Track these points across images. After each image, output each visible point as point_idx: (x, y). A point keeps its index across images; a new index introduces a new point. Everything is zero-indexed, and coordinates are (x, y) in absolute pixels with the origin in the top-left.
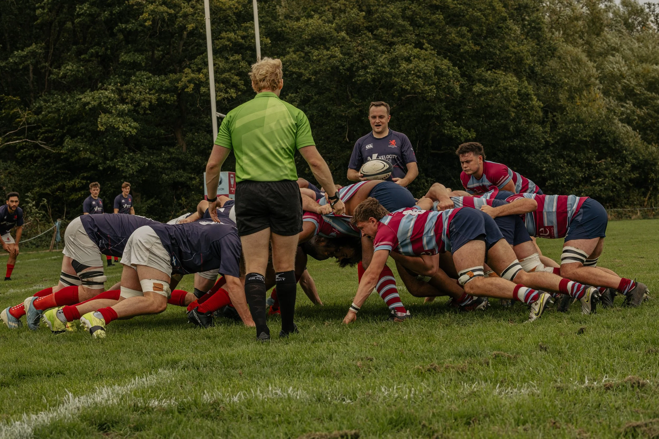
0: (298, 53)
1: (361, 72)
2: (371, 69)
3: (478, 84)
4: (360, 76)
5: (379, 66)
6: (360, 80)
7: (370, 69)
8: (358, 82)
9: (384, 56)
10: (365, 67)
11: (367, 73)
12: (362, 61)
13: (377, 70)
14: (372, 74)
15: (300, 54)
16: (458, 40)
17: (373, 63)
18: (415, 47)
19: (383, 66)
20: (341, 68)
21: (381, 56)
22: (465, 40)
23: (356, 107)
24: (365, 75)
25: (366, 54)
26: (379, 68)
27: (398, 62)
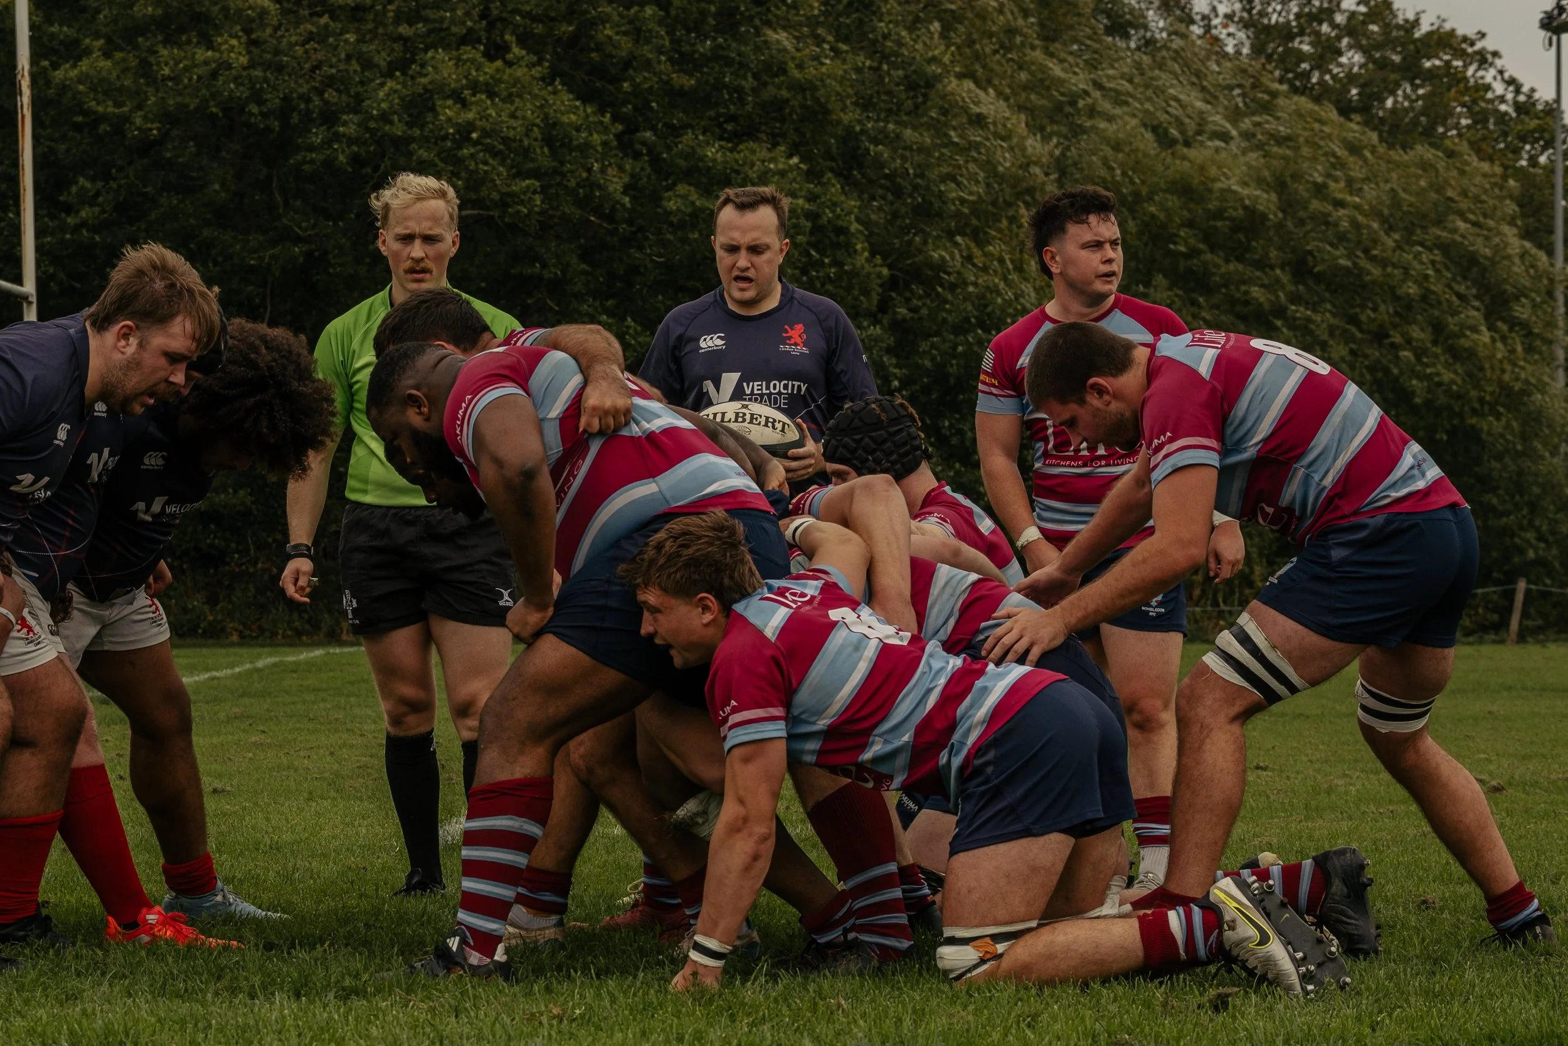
0: (118, 55)
1: (317, 136)
2: (349, 125)
3: (682, 188)
4: (311, 148)
5: (372, 117)
6: (312, 161)
7: (345, 124)
8: (306, 167)
9: (390, 84)
10: (329, 118)
11: (337, 137)
12: (321, 93)
13: (368, 129)
14: (351, 141)
15: (124, 60)
16: (625, 45)
17: (356, 107)
18: (490, 57)
19: (384, 117)
20: (255, 109)
21: (382, 85)
22: (646, 51)
23: (299, 240)
24: (327, 143)
25: (332, 78)
26: (372, 125)
27: (433, 109)
